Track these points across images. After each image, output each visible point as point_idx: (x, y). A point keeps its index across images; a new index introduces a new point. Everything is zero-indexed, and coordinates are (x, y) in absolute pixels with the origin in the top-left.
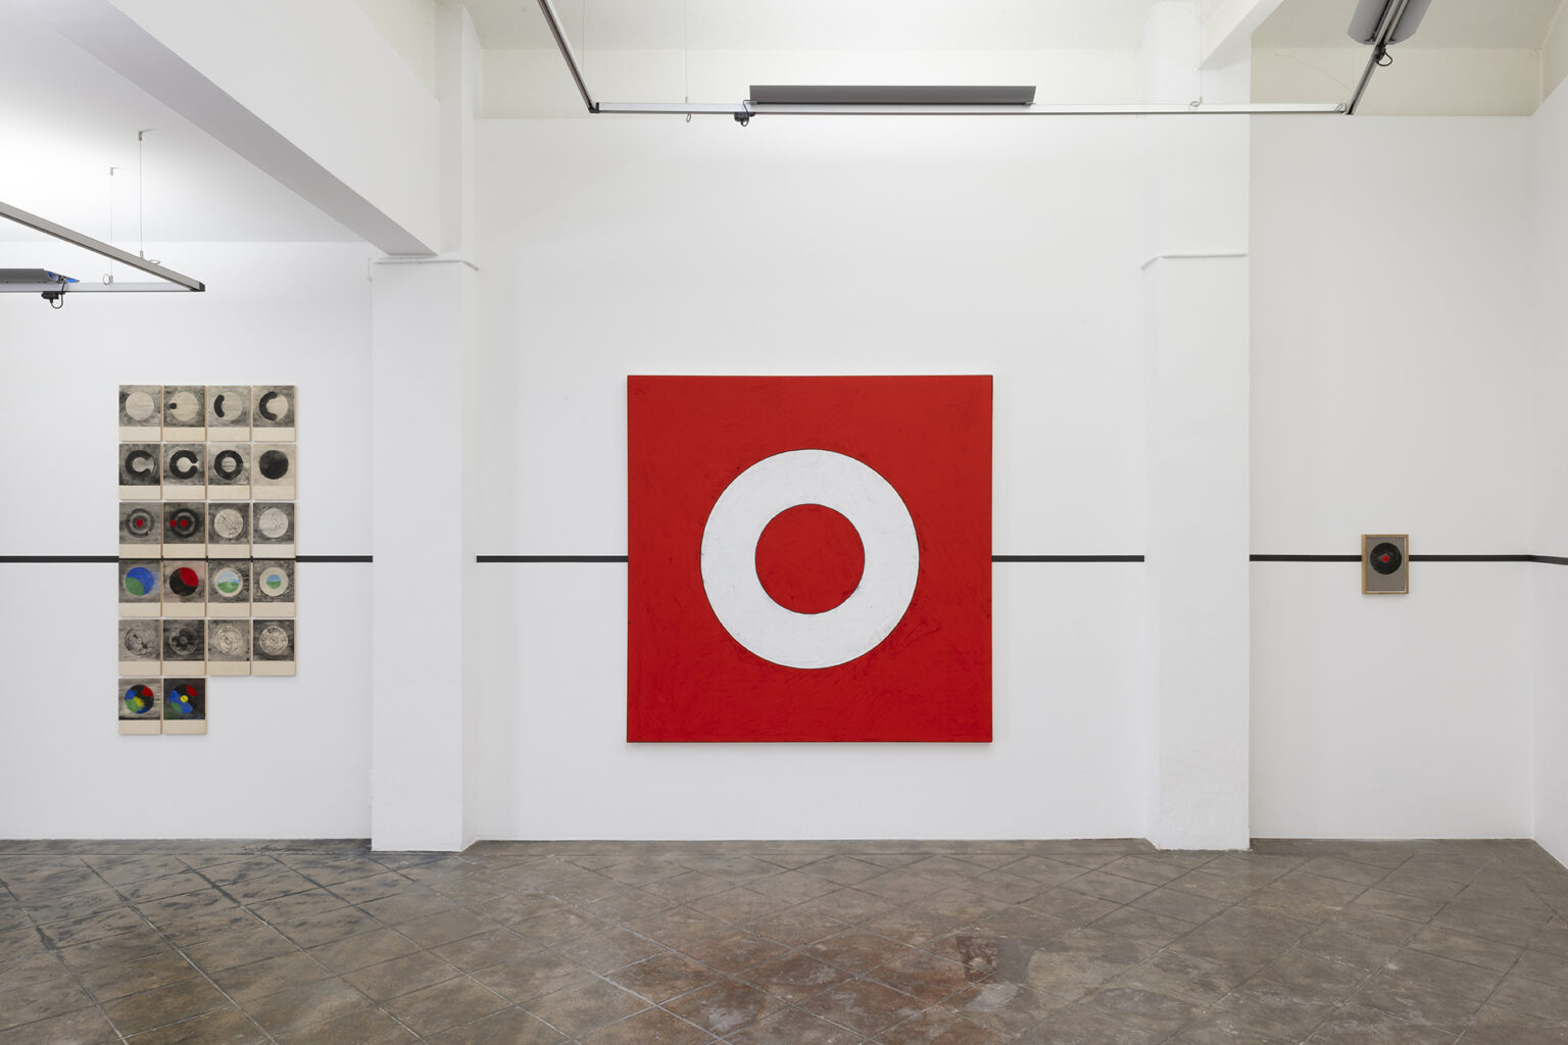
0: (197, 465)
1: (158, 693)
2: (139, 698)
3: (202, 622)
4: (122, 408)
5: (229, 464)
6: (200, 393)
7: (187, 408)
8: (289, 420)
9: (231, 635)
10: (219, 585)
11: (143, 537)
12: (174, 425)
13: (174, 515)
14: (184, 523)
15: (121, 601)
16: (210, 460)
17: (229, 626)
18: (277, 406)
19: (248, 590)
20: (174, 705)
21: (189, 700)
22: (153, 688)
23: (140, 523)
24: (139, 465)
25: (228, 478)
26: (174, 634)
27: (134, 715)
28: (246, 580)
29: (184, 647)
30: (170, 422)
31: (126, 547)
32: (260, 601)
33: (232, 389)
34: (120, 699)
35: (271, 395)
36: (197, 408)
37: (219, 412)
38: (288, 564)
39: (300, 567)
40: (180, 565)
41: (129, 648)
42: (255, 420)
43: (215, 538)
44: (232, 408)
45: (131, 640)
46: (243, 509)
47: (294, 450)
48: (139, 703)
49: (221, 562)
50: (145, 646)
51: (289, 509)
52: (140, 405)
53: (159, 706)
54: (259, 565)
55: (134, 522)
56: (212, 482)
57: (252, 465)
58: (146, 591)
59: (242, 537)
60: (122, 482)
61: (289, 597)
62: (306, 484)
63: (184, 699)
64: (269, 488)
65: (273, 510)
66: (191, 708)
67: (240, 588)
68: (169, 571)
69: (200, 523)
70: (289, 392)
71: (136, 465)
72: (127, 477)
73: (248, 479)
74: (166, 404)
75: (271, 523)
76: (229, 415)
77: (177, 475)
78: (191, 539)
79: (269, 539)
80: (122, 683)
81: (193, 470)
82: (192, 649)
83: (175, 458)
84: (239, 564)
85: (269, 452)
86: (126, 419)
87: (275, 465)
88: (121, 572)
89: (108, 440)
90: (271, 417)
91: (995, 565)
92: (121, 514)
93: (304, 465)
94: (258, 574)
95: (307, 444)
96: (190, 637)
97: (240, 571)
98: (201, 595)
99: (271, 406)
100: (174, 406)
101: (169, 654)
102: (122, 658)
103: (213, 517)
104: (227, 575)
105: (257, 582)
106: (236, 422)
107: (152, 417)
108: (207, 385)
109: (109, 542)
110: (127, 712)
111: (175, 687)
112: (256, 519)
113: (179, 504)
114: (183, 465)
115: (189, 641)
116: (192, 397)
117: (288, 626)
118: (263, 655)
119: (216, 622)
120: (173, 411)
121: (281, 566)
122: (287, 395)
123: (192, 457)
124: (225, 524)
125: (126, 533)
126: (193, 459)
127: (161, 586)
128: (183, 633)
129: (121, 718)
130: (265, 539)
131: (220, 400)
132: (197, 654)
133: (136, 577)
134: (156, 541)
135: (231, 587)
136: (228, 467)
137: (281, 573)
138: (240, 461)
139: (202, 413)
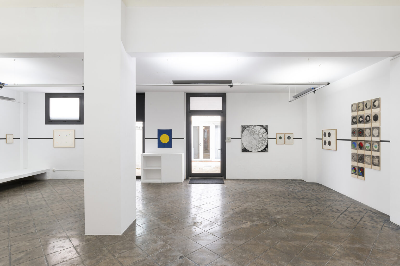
0: (363, 119)
2: (354, 170)
3: (363, 155)
4: (352, 109)
6: (363, 103)
7: (361, 107)
8: (379, 107)
9: (368, 158)
10: (366, 147)
12: (359, 111)
13: (359, 131)
14: (361, 132)
15: (352, 149)
16: (365, 118)
17: (368, 156)
18: (376, 103)
19: (371, 148)
20: (359, 172)
21: (362, 172)
22: (356, 168)
24: (354, 120)
25: (368, 122)
27: (353, 173)
28: (371, 146)
30: (359, 110)
31: (353, 138)
32: (373, 151)
33: (368, 101)
34: (352, 169)
35: (375, 101)
36: (363, 106)
37: (366, 107)
38: (378, 142)
39: (381, 143)
40: (360, 142)
41: (353, 159)
42: (372, 107)
43: (366, 136)
44: (368, 105)
45: (353, 157)
46: (370, 129)
47: (380, 114)
49: (366, 141)
50: (355, 159)
51: (379, 129)
52: (355, 107)
53: (357, 173)
54: (373, 142)
55: (354, 132)
56: (365, 123)
57: (372, 118)
58: (355, 147)
59: (370, 136)
60: (352, 124)
61: (378, 151)
62: (383, 123)
64: (375, 124)
65: (376, 129)
66: (362, 174)
67: (370, 148)
68: (358, 143)
69: (363, 132)
70: (378, 99)
73: (371, 122)
74: (358, 106)
75: (375, 132)
76: (368, 107)
77: (360, 122)
78: (362, 136)
79: (375, 136)
80: (352, 166)
81: (362, 121)
82: (362, 160)
83: (359, 118)
84: (370, 142)
85: (375, 115)
86: (352, 111)
87: (376, 118)
88: (352, 143)
89: (349, 115)
90: (375, 106)
92: (352, 131)
93: (382, 118)
94: (373, 144)
95: (382, 112)
96: (362, 158)
97: (370, 144)
98: (363, 149)
99: (375, 104)
101: (358, 161)
102: (352, 161)
103: (365, 131)
104: (368, 144)
105: (373, 147)
106: (369, 109)
107: (356, 110)
108: (364, 101)
109: (349, 136)
110: (353, 172)
111: (359, 169)
112: (372, 131)
113: (360, 128)
117: (378, 158)
118: (374, 164)
119: (366, 155)
120: (359, 108)
121: (377, 143)
122: (378, 100)
124: (367, 132)
125: (352, 135)
126: (362, 119)
127: (357, 146)
128: (360, 157)
130: (374, 136)
131: (366, 103)
132: (363, 162)
133: (354, 144)
134: (356, 136)
135: (368, 147)
136: (368, 119)
137: (377, 144)
138: (370, 118)
139: (363, 108)
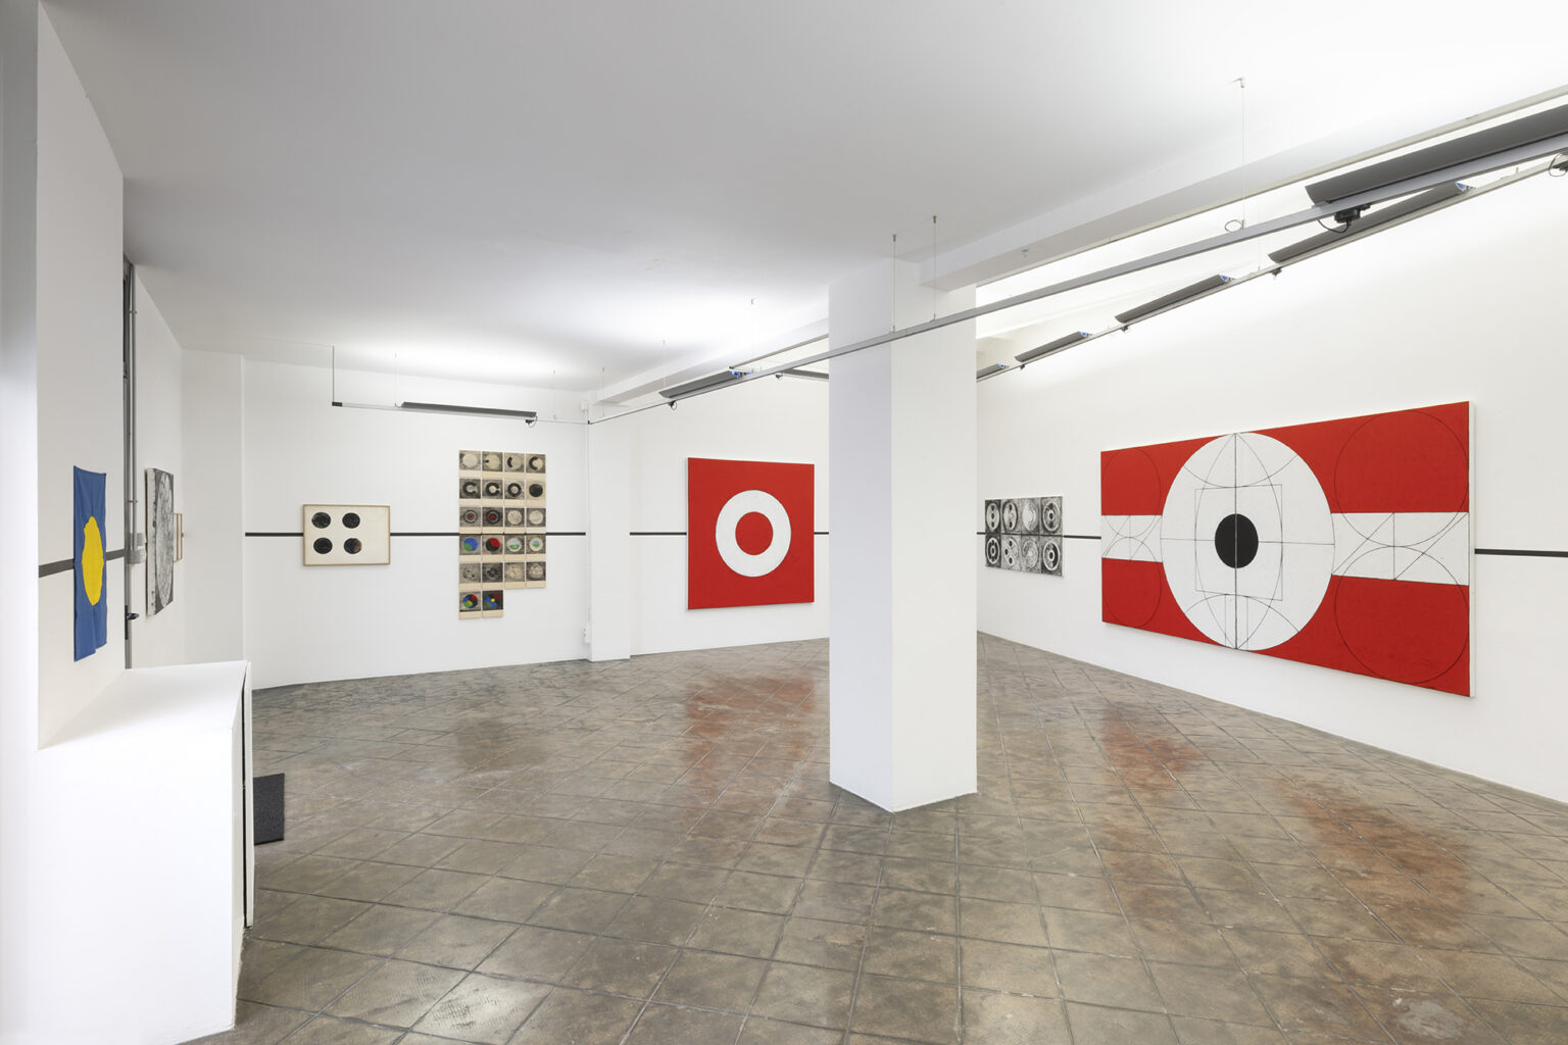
0: (499, 489)
1: (480, 598)
2: (470, 601)
3: (501, 564)
4: (461, 462)
5: (515, 490)
6: (500, 456)
7: (494, 462)
8: (543, 470)
9: (516, 570)
10: (510, 546)
11: (473, 524)
12: (487, 470)
13: (488, 513)
14: (493, 517)
15: (460, 554)
16: (504, 488)
17: (514, 566)
18: (537, 463)
19: (524, 548)
20: (488, 603)
21: (495, 601)
22: (477, 596)
23: (470, 517)
24: (470, 489)
25: (514, 496)
26: (488, 570)
27: (468, 609)
28: (523, 544)
29: (493, 576)
30: (485, 469)
31: (463, 528)
32: (530, 553)
33: (516, 454)
34: (460, 602)
35: (535, 458)
36: (499, 463)
37: (510, 465)
38: (543, 536)
39: (547, 537)
40: (490, 537)
41: (465, 577)
42: (527, 470)
43: (508, 524)
44: (516, 463)
45: (466, 573)
46: (521, 511)
47: (544, 483)
48: (470, 603)
49: (509, 536)
50: (473, 576)
51: (543, 511)
52: (469, 460)
53: (480, 604)
54: (529, 537)
55: (467, 516)
56: (506, 498)
57: (525, 490)
58: (474, 549)
59: (521, 524)
60: (461, 497)
61: (543, 551)
62: (549, 499)
63: (493, 600)
64: (533, 501)
65: (535, 511)
66: (496, 605)
67: (520, 548)
68: (485, 540)
69: (500, 517)
70: (543, 457)
71: (467, 489)
72: (463, 494)
73: (524, 497)
74: (484, 460)
75: (535, 517)
76: (515, 467)
77: (488, 493)
78: (496, 524)
79: (534, 525)
80: (461, 594)
81: (497, 492)
82: (497, 577)
83: (488, 486)
84: (519, 536)
85: (533, 485)
86: (463, 467)
87: (536, 491)
88: (461, 540)
89: (453, 477)
90: (535, 468)
91: (815, 536)
92: (461, 512)
93: (548, 491)
94: (528, 541)
95: (550, 481)
96: (496, 571)
97: (520, 540)
98: (501, 551)
99: (534, 463)
100: (487, 461)
101: (485, 579)
102: (461, 582)
103: (507, 514)
104: (514, 542)
105: (528, 545)
106: (518, 470)
107: (477, 466)
108: (503, 452)
109: (455, 527)
110: (464, 608)
111: (488, 595)
112: (528, 515)
113: (490, 508)
114: (492, 489)
115: (495, 573)
116: (496, 457)
117: (543, 564)
118: (530, 578)
119: (508, 564)
120: (487, 464)
121: (539, 537)
122: (542, 459)
123: (497, 486)
124: (514, 517)
125: (463, 522)
126: (497, 487)
127: (481, 547)
128: (492, 569)
129: (461, 611)
130: (532, 525)
131: (510, 459)
132: (499, 579)
133: (468, 543)
134: (479, 526)
135: (515, 547)
136: (514, 491)
137: (540, 540)
138: (519, 488)
139: (501, 466)
